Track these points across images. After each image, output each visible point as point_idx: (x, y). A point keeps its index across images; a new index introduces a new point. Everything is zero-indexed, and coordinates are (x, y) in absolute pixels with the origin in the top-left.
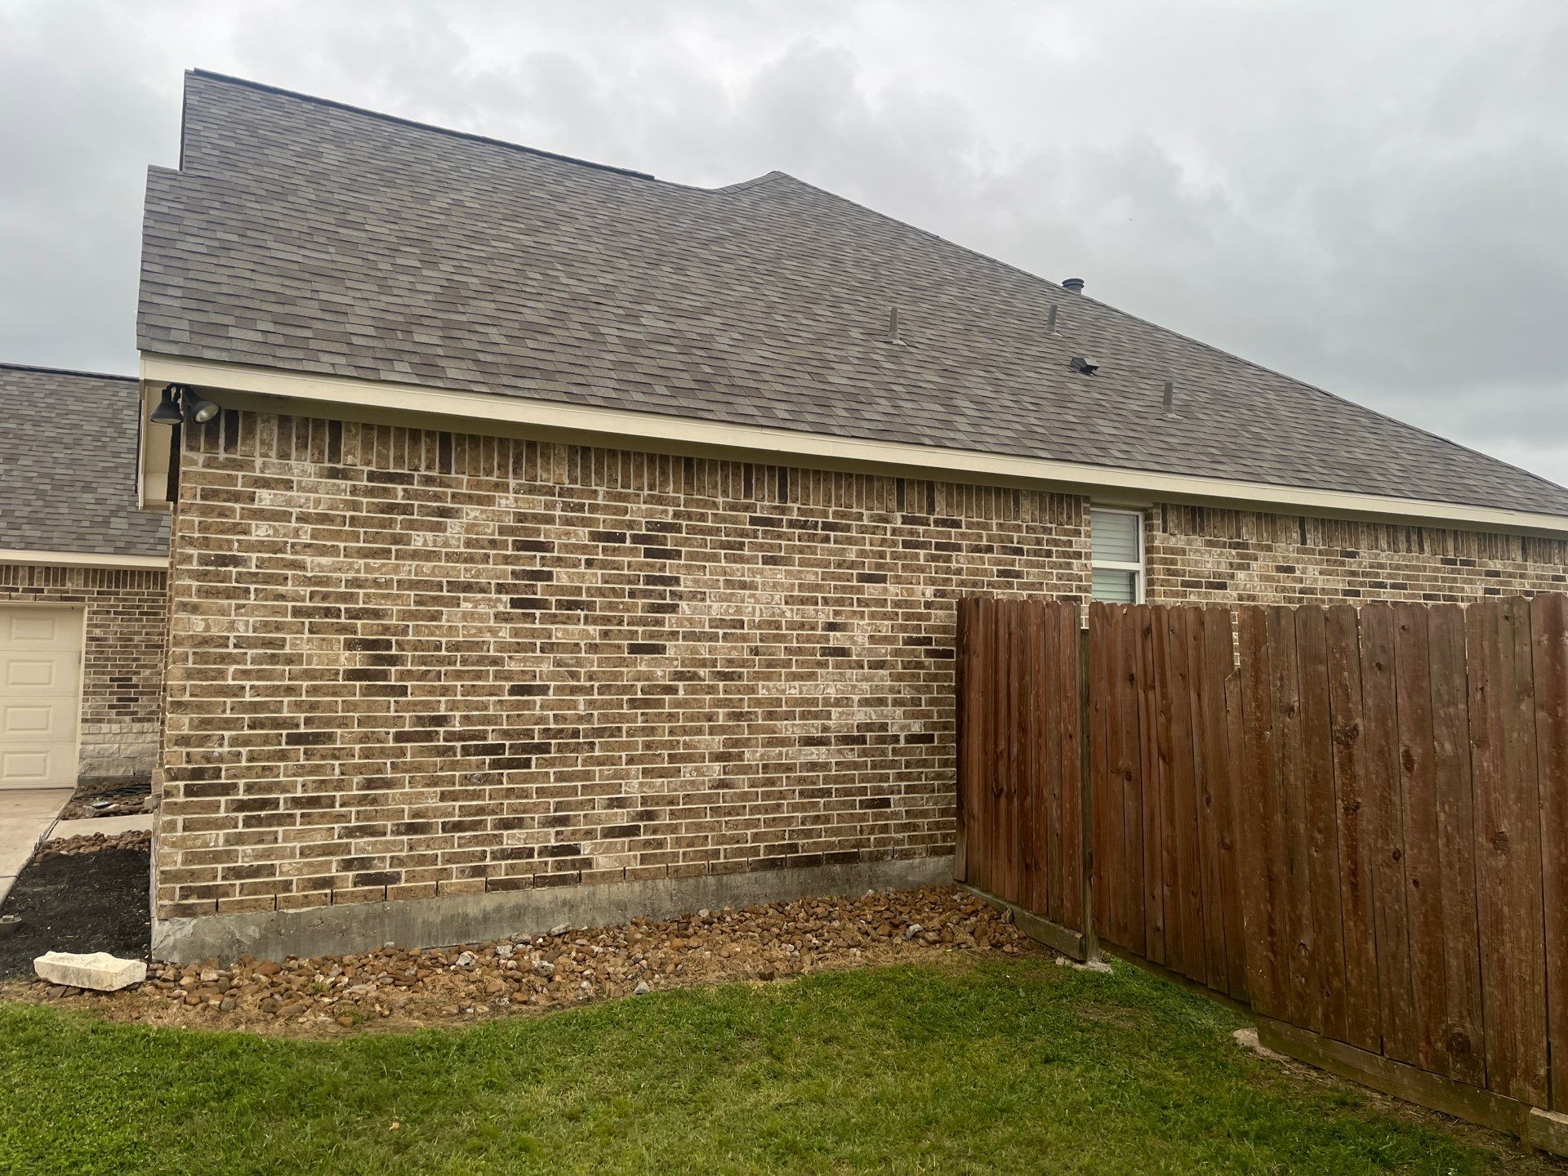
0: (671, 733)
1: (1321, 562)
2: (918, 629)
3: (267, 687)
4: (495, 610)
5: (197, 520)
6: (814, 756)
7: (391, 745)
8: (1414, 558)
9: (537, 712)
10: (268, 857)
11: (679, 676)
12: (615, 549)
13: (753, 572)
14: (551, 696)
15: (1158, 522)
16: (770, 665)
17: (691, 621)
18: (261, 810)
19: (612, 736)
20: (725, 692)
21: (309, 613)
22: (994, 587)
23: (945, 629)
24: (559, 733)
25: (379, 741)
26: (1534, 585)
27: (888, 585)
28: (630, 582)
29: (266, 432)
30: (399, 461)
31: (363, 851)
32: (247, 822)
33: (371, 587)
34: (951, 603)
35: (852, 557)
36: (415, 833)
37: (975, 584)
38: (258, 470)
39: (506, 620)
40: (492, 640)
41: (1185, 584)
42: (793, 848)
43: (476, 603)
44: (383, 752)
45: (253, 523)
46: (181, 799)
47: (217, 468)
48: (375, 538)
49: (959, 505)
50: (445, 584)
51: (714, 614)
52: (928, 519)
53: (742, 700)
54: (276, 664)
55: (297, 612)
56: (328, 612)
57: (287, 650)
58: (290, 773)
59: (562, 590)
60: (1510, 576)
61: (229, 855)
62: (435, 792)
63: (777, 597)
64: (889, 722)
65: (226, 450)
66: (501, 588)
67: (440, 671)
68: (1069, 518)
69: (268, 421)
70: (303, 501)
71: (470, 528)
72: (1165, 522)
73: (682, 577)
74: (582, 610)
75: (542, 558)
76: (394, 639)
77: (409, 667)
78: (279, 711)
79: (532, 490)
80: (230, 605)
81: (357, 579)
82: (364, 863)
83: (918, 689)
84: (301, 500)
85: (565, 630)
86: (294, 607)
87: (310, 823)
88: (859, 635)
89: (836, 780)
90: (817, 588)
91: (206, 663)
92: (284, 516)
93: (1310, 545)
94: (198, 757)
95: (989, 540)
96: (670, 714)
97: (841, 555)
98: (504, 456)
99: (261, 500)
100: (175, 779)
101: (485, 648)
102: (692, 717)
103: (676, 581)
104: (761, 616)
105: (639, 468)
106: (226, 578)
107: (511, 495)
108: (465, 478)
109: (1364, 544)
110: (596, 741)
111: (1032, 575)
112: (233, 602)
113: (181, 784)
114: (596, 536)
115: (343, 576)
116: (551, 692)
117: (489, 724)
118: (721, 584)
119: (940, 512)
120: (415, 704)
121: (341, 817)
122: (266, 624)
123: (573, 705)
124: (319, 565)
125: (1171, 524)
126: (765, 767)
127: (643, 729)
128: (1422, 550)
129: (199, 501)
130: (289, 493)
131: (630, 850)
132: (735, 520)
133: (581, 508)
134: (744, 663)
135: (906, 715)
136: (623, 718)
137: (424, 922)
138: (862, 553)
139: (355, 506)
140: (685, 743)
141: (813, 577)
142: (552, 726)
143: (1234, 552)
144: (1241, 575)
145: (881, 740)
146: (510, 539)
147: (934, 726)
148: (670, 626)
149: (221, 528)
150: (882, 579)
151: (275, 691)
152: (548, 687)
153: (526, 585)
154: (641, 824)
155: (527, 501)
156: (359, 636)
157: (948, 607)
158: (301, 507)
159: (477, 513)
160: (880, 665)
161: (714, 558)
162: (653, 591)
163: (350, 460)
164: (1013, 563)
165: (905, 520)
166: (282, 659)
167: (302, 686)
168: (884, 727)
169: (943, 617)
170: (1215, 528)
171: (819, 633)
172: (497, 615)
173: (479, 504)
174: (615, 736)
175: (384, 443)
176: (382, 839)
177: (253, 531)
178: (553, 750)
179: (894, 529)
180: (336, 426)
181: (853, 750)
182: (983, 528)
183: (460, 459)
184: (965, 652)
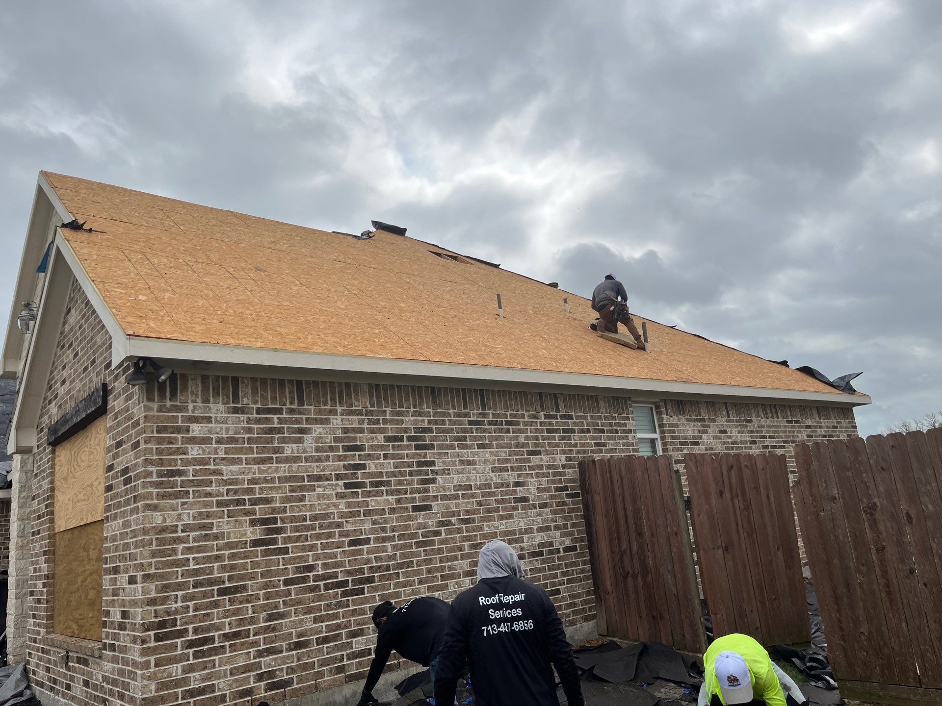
0: (441, 561)
1: (737, 427)
2: (560, 481)
3: (203, 557)
4: (336, 491)
5: (154, 447)
7: (282, 588)
8: (775, 421)
9: (365, 556)
10: (210, 679)
11: (441, 524)
12: (399, 446)
13: (473, 454)
14: (372, 544)
15: (663, 410)
16: (488, 511)
17: (442, 487)
18: (204, 646)
19: (408, 567)
20: (467, 532)
21: (227, 504)
22: (594, 453)
23: (573, 481)
24: (379, 569)
25: (275, 587)
26: (826, 432)
27: (542, 456)
28: (409, 466)
29: (194, 386)
30: (274, 400)
31: (269, 665)
32: (196, 656)
33: (263, 483)
34: (574, 464)
35: (522, 440)
36: (300, 648)
37: (584, 452)
38: (190, 411)
39: (342, 497)
40: (336, 511)
41: (681, 444)
43: (325, 488)
44: (278, 594)
45: (189, 446)
46: (152, 644)
47: (166, 412)
48: (263, 450)
49: (571, 406)
50: (306, 477)
51: (456, 483)
52: (557, 415)
53: (476, 535)
54: (208, 540)
55: (219, 504)
56: (238, 502)
57: (215, 531)
58: (221, 616)
59: (372, 475)
60: (815, 428)
61: (185, 681)
62: (310, 618)
63: (487, 469)
64: (554, 540)
65: (170, 399)
66: (338, 477)
67: (307, 535)
68: (623, 410)
69: (195, 379)
70: (219, 429)
71: (318, 440)
72: (666, 409)
73: (436, 460)
74: (384, 486)
75: (360, 455)
76: (278, 516)
77: (289, 534)
78: (211, 573)
79: (350, 413)
80: (177, 503)
81: (254, 478)
82: (271, 674)
83: (565, 518)
84: (219, 430)
85: (377, 501)
86: (217, 500)
87: (235, 651)
88: (531, 489)
90: (507, 461)
91: (164, 545)
92: (206, 441)
93: (731, 417)
94: (162, 613)
95: (587, 426)
96: (439, 549)
97: (517, 440)
98: (333, 393)
99: (193, 431)
101: (332, 517)
102: (451, 550)
103: (433, 463)
104: (480, 481)
105: (407, 395)
106: (174, 485)
107: (339, 417)
108: (312, 408)
109: (753, 415)
110: (400, 571)
111: (611, 444)
112: (179, 501)
113: (152, 633)
114: (388, 439)
115: (246, 477)
116: (372, 542)
117: (338, 567)
118: (457, 463)
119: (562, 411)
120: (294, 558)
121: (255, 643)
122: (200, 514)
123: (384, 549)
124: (231, 471)
125: (669, 411)
127: (425, 560)
128: (778, 417)
130: (210, 425)
132: (460, 423)
133: (377, 422)
134: (474, 512)
135: (563, 535)
136: (413, 555)
138: (527, 438)
139: (250, 431)
140: (449, 567)
141: (504, 455)
142: (374, 565)
143: (699, 424)
144: (704, 436)
145: (551, 552)
146: (341, 445)
147: (575, 540)
148: (433, 492)
149: (170, 451)
150: (538, 453)
152: (370, 539)
153: (352, 474)
155: (348, 420)
156: (258, 517)
157: (572, 467)
158: (218, 434)
159: (321, 430)
160: (544, 506)
161: (452, 447)
162: (421, 471)
163: (245, 401)
164: (601, 438)
165: (546, 417)
166: (212, 537)
167: (225, 554)
168: (551, 544)
169: (572, 473)
170: (689, 411)
171: (511, 489)
172: (337, 495)
173: (322, 424)
174: (410, 567)
175: (264, 389)
176: (281, 655)
177: (190, 452)
178: (376, 580)
179: (541, 423)
180: (235, 380)
181: (537, 560)
182: (584, 419)
183: (309, 396)
184: (587, 493)
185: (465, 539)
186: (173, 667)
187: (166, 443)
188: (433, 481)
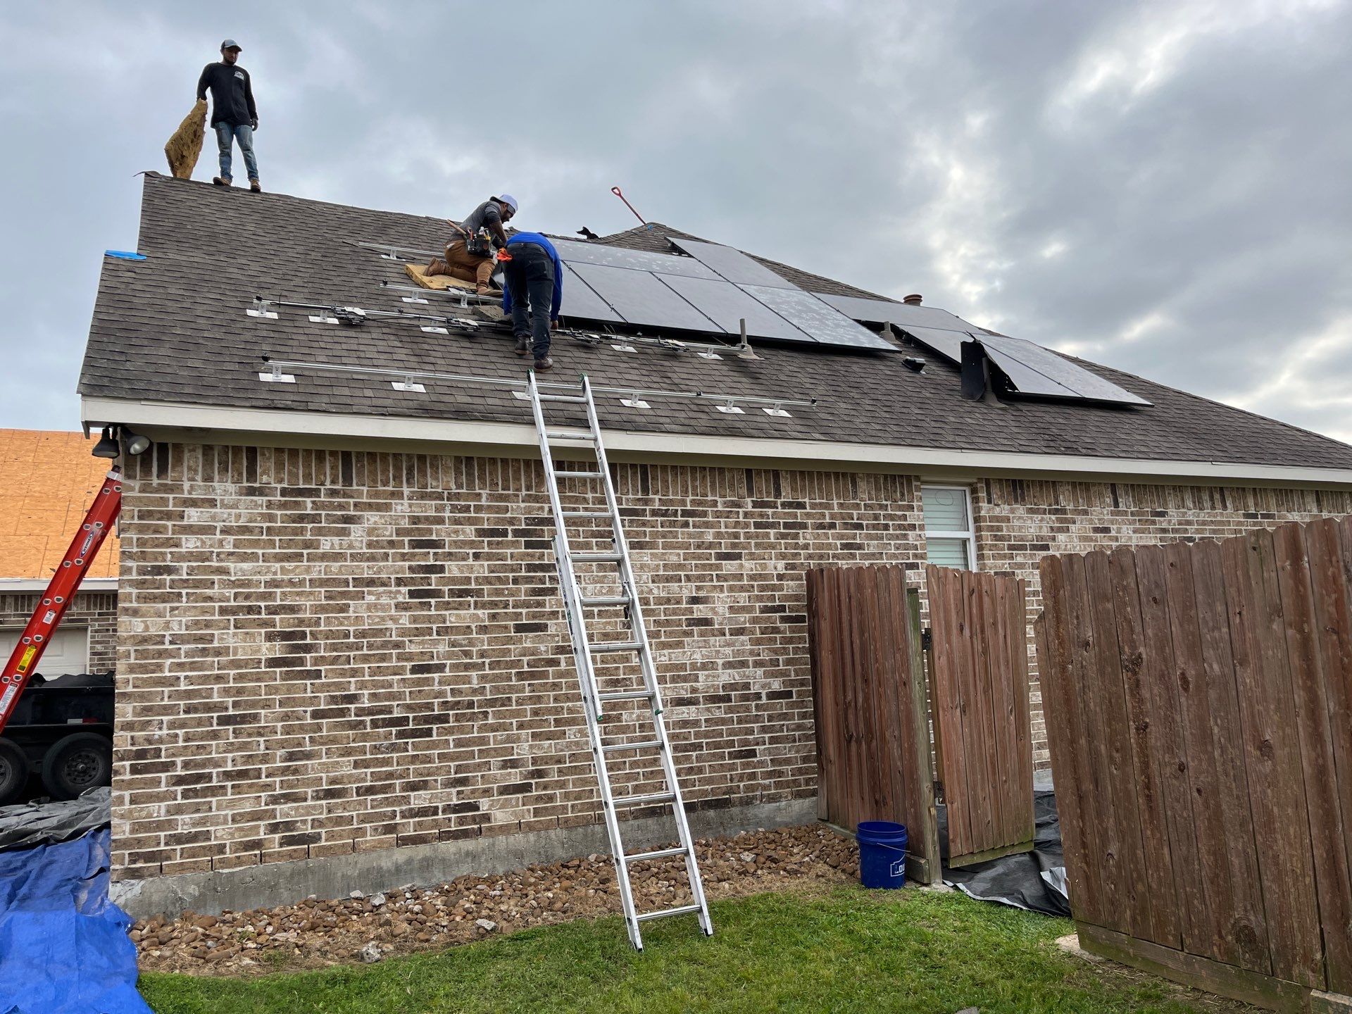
0: (556, 700)
1: (1134, 522)
2: (773, 598)
3: (199, 677)
4: (395, 601)
5: (137, 537)
6: (685, 715)
7: (309, 721)
8: (1219, 514)
9: (436, 687)
10: (204, 824)
11: (560, 650)
12: (498, 543)
14: (448, 673)
15: (983, 495)
18: (197, 783)
19: (503, 705)
20: (602, 662)
21: (234, 611)
22: (838, 559)
23: (797, 598)
24: (456, 705)
25: (299, 719)
27: (743, 562)
28: (513, 571)
29: (191, 459)
30: (308, 478)
31: (288, 815)
32: (185, 795)
33: (287, 587)
34: (801, 575)
35: (710, 538)
36: (333, 797)
37: (821, 557)
38: (186, 492)
39: (405, 609)
40: (394, 627)
41: (1011, 547)
43: (379, 596)
44: (302, 728)
45: (183, 537)
46: (128, 777)
47: (151, 492)
48: (289, 544)
49: (803, 489)
50: (351, 581)
52: (776, 503)
53: (618, 668)
54: (206, 656)
55: (223, 611)
56: (250, 610)
57: (216, 644)
58: (221, 750)
59: (453, 580)
61: (170, 824)
62: (349, 761)
63: (645, 577)
64: (751, 681)
65: (158, 477)
66: (399, 582)
67: (349, 656)
68: (902, 494)
69: (194, 450)
70: (225, 516)
71: (370, 532)
72: (989, 494)
74: (472, 597)
75: (435, 554)
76: (308, 630)
77: (322, 654)
78: (210, 697)
79: (423, 496)
80: (165, 608)
81: (274, 580)
82: (289, 826)
83: (775, 651)
84: (224, 516)
85: (457, 615)
86: (220, 607)
87: (239, 793)
88: (720, 607)
89: (706, 734)
90: (680, 567)
91: (146, 658)
92: (209, 530)
93: (1122, 507)
94: (141, 740)
95: (831, 518)
96: (554, 684)
97: (699, 538)
98: (398, 469)
99: (189, 517)
101: (388, 634)
103: (552, 567)
105: (517, 472)
106: (161, 585)
107: (406, 502)
108: (365, 489)
109: (1171, 504)
110: (489, 710)
111: (872, 547)
112: (168, 605)
113: (127, 764)
114: (481, 533)
115: (262, 578)
116: (447, 669)
117: (394, 699)
118: (594, 568)
119: (787, 496)
120: (329, 685)
121: (267, 787)
122: (196, 623)
123: (467, 680)
124: (241, 569)
125: (994, 496)
126: (641, 726)
127: (531, 698)
128: (1225, 507)
130: (214, 510)
131: (524, 805)
133: (467, 509)
134: (617, 636)
135: (766, 675)
136: (512, 689)
137: (343, 876)
138: (718, 535)
139: (271, 518)
140: (569, 709)
141: (675, 558)
142: (450, 699)
143: (1053, 517)
144: (1061, 537)
145: (746, 698)
146: (406, 539)
147: (792, 683)
148: (550, 607)
149: (156, 542)
150: (738, 557)
151: (206, 679)
152: (445, 665)
153: (421, 578)
154: (533, 781)
155: (420, 506)
156: (278, 629)
157: (799, 578)
158: (224, 521)
159: (377, 519)
160: (740, 632)
161: (586, 546)
162: (533, 577)
163: (265, 478)
164: (854, 537)
165: (755, 505)
166: (211, 652)
167: (229, 674)
168: (746, 686)
169: (794, 587)
170: (1034, 497)
171: (684, 606)
172: (397, 606)
173: (378, 511)
174: (505, 706)
175: (294, 464)
176: (304, 804)
177: (183, 544)
178: (451, 720)
179: (746, 513)
180: (254, 451)
181: (720, 707)
182: (826, 508)
183: (360, 473)
184: (815, 617)
186: (154, 806)
187: (151, 531)
188: (551, 591)
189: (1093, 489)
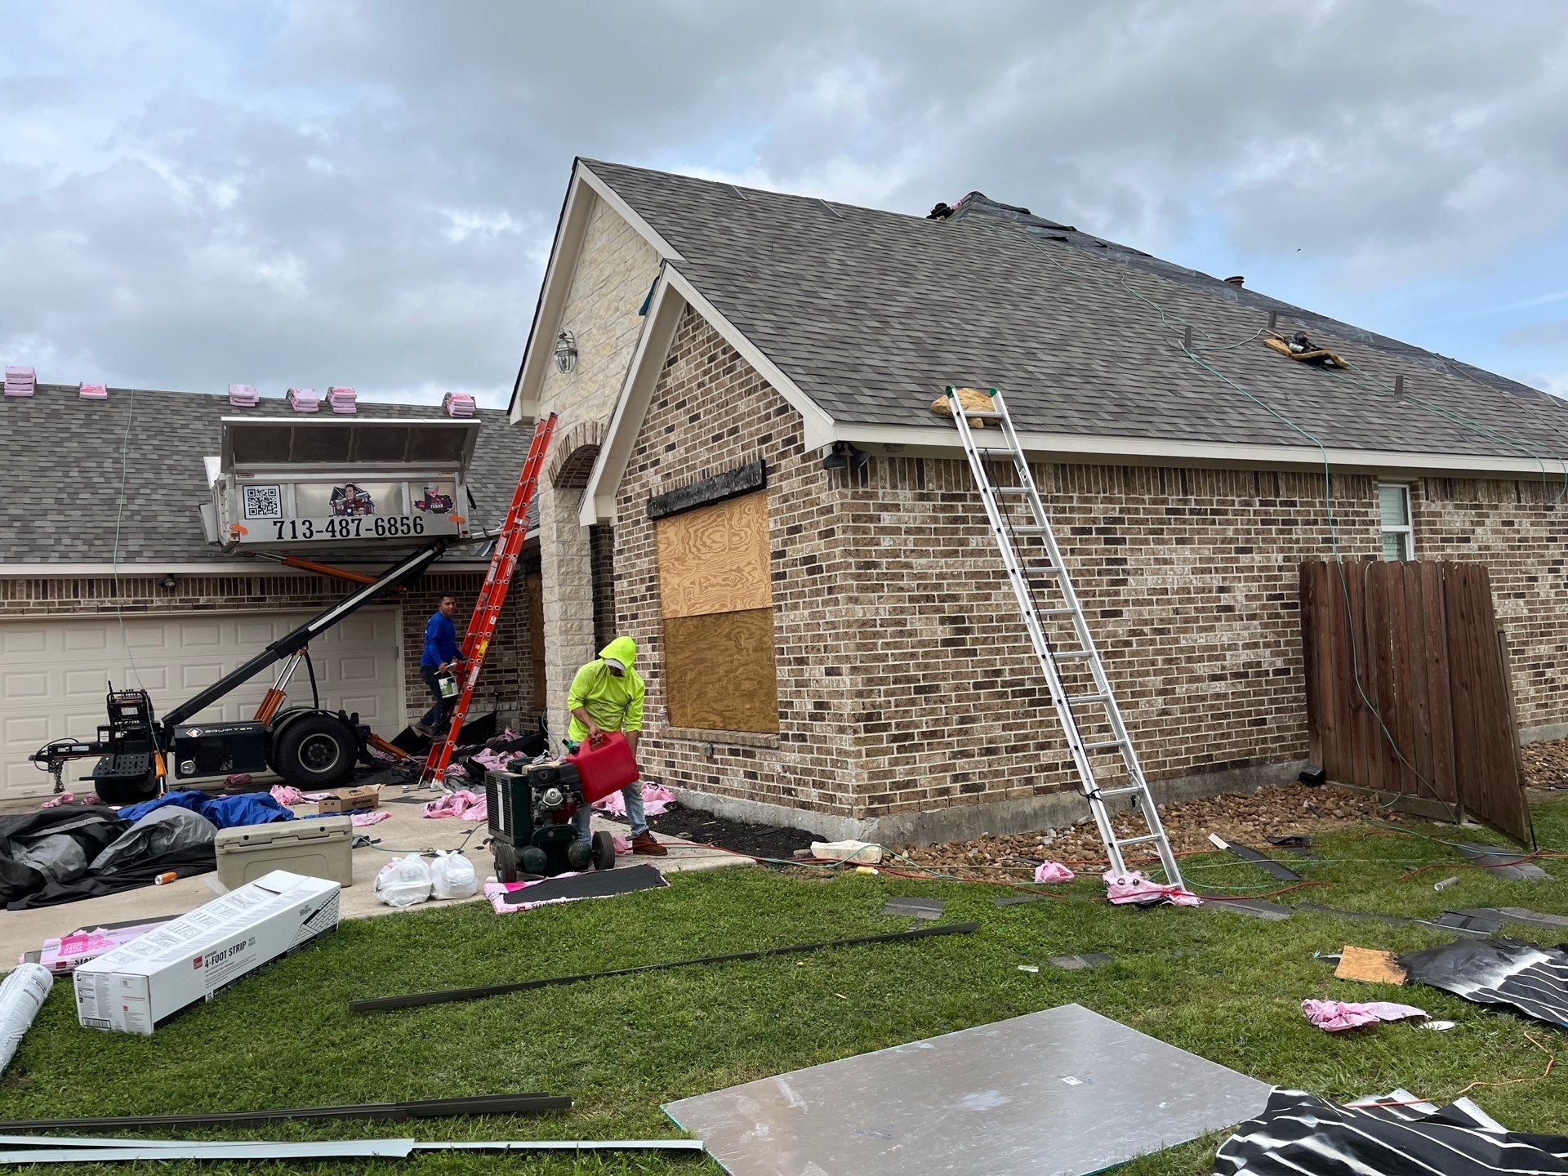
0: (1131, 676)
1: (1529, 516)
2: (1274, 587)
3: (900, 654)
6: (1218, 689)
7: (972, 692)
10: (913, 774)
11: (1133, 633)
12: (1087, 540)
13: (1171, 551)
15: (1422, 492)
16: (1186, 621)
17: (1135, 590)
18: (905, 742)
20: (1161, 643)
21: (918, 599)
22: (1320, 552)
23: (1291, 587)
25: (965, 690)
27: (1254, 555)
28: (1098, 564)
29: (883, 469)
31: (963, 768)
32: (898, 750)
33: (951, 579)
34: (1294, 566)
35: (1230, 534)
36: (990, 755)
37: (1308, 550)
38: (880, 498)
41: (1443, 540)
42: (1209, 757)
44: (968, 698)
45: (881, 536)
46: (863, 735)
47: (859, 499)
48: (949, 542)
49: (1294, 490)
50: (991, 573)
51: (1149, 585)
52: (1276, 502)
53: (1171, 649)
54: (903, 637)
55: (912, 599)
56: (929, 598)
57: (908, 627)
58: (918, 714)
61: (891, 774)
62: (999, 725)
63: (1187, 569)
64: (1262, 660)
65: (862, 485)
67: (994, 637)
68: (1365, 493)
69: (883, 463)
72: (1427, 492)
73: (1128, 558)
76: (966, 615)
77: (977, 635)
78: (908, 671)
80: (875, 597)
81: (941, 573)
82: (965, 777)
83: (1278, 634)
84: (906, 519)
86: (909, 595)
87: (932, 750)
88: (1238, 596)
89: (1233, 705)
90: (1210, 560)
91: (866, 639)
92: (895, 531)
93: (1523, 503)
94: (868, 705)
95: (1315, 515)
96: (1129, 662)
97: (1223, 534)
99: (884, 520)
100: (858, 721)
102: (1142, 664)
103: (1123, 561)
104: (1178, 584)
105: (1096, 476)
106: (870, 577)
107: (1024, 504)
109: (1558, 499)
111: (1344, 540)
112: (876, 594)
113: (862, 724)
114: (1075, 531)
115: (934, 571)
116: (1058, 649)
117: (1025, 674)
118: (1152, 561)
119: (1283, 496)
120: (983, 661)
121: (949, 745)
122: (895, 609)
123: (1071, 658)
124: (920, 564)
125: (1431, 493)
126: (1189, 698)
127: (1115, 673)
129: (851, 524)
130: (899, 514)
131: (1113, 763)
132: (1157, 512)
133: (1063, 510)
134: (1170, 621)
135: (1273, 654)
138: (1236, 531)
139: (935, 520)
140: (1140, 683)
141: (1207, 552)
143: (1473, 512)
144: (1479, 530)
145: (1258, 674)
146: (1026, 537)
147: (1288, 662)
148: (1124, 596)
149: (865, 541)
150: (1250, 551)
156: (947, 615)
157: (1291, 569)
158: (906, 523)
160: (1252, 617)
161: (1146, 542)
162: (1111, 569)
163: (930, 486)
164: (1331, 532)
165: (1262, 503)
166: (906, 634)
167: (919, 652)
168: (1259, 664)
169: (1290, 577)
170: (1460, 494)
171: (1214, 595)
173: (1005, 512)
175: (949, 472)
176: (973, 759)
177: (882, 542)
179: (1255, 511)
180: (920, 461)
181: (1241, 682)
182: (1311, 506)
183: (992, 480)
184: (1310, 604)
185: (1158, 652)
186: (881, 758)
187: (861, 532)
188: (1124, 582)
189: (1503, 485)
